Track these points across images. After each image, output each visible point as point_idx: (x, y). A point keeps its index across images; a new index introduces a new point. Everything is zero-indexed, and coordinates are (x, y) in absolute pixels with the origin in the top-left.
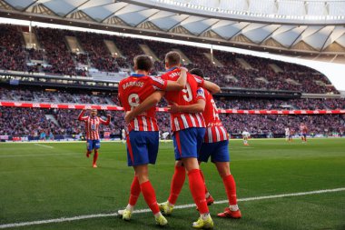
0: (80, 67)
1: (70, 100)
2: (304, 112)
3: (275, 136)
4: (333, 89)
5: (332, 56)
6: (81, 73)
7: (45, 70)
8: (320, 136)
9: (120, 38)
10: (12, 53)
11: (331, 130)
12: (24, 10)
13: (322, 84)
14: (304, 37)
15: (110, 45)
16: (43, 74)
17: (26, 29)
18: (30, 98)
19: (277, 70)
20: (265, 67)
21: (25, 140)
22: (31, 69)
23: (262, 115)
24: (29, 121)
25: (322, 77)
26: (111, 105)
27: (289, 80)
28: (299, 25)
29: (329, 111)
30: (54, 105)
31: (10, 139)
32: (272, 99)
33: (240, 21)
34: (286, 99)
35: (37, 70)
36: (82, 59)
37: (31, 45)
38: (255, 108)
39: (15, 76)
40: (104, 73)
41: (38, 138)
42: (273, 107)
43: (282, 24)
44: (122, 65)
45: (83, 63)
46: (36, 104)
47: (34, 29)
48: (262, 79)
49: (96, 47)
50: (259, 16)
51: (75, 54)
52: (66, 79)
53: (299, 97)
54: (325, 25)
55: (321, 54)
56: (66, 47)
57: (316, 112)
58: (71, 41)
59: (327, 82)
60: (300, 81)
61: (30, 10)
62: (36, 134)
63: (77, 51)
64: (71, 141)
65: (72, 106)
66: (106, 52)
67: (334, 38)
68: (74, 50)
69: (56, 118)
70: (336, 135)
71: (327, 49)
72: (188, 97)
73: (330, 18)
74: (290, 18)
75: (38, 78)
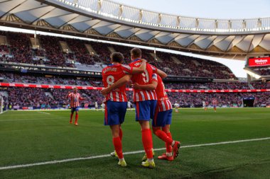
0: (69, 61)
1: (62, 83)
2: (214, 91)
3: (196, 106)
4: (234, 76)
5: (232, 55)
6: (69, 65)
7: (45, 63)
8: (225, 107)
9: (96, 43)
10: (23, 51)
11: (232, 103)
12: (31, 23)
13: (226, 73)
14: (215, 43)
15: (89, 47)
16: (44, 66)
17: (32, 36)
18: (35, 81)
19: (197, 64)
20: (190, 62)
21: (30, 109)
22: (35, 62)
23: (187, 93)
24: (34, 97)
25: (226, 69)
26: (89, 86)
27: (205, 71)
28: (212, 35)
29: (231, 91)
30: (51, 86)
31: (20, 108)
32: (194, 83)
33: (173, 32)
34: (203, 83)
35: (39, 63)
36: (70, 56)
37: (36, 47)
38: (183, 88)
39: (24, 66)
40: (85, 65)
41: (39, 108)
42: (195, 88)
43: (201, 35)
44: (97, 60)
45: (70, 58)
46: (39, 85)
47: (38, 36)
48: (187, 70)
49: (79, 48)
50: (186, 29)
51: (65, 53)
52: (59, 69)
53: (211, 82)
54: (229, 35)
55: (226, 54)
56: (60, 48)
57: (222, 91)
58: (63, 44)
59: (230, 72)
60: (212, 71)
61: (35, 23)
62: (38, 105)
63: (67, 51)
64: (62, 109)
65: (63, 87)
66: (86, 52)
67: (234, 43)
68: (64, 50)
69: (52, 94)
70: (235, 106)
71: (230, 50)
72: (146, 79)
73: (232, 31)
74: (206, 30)
75: (40, 68)
